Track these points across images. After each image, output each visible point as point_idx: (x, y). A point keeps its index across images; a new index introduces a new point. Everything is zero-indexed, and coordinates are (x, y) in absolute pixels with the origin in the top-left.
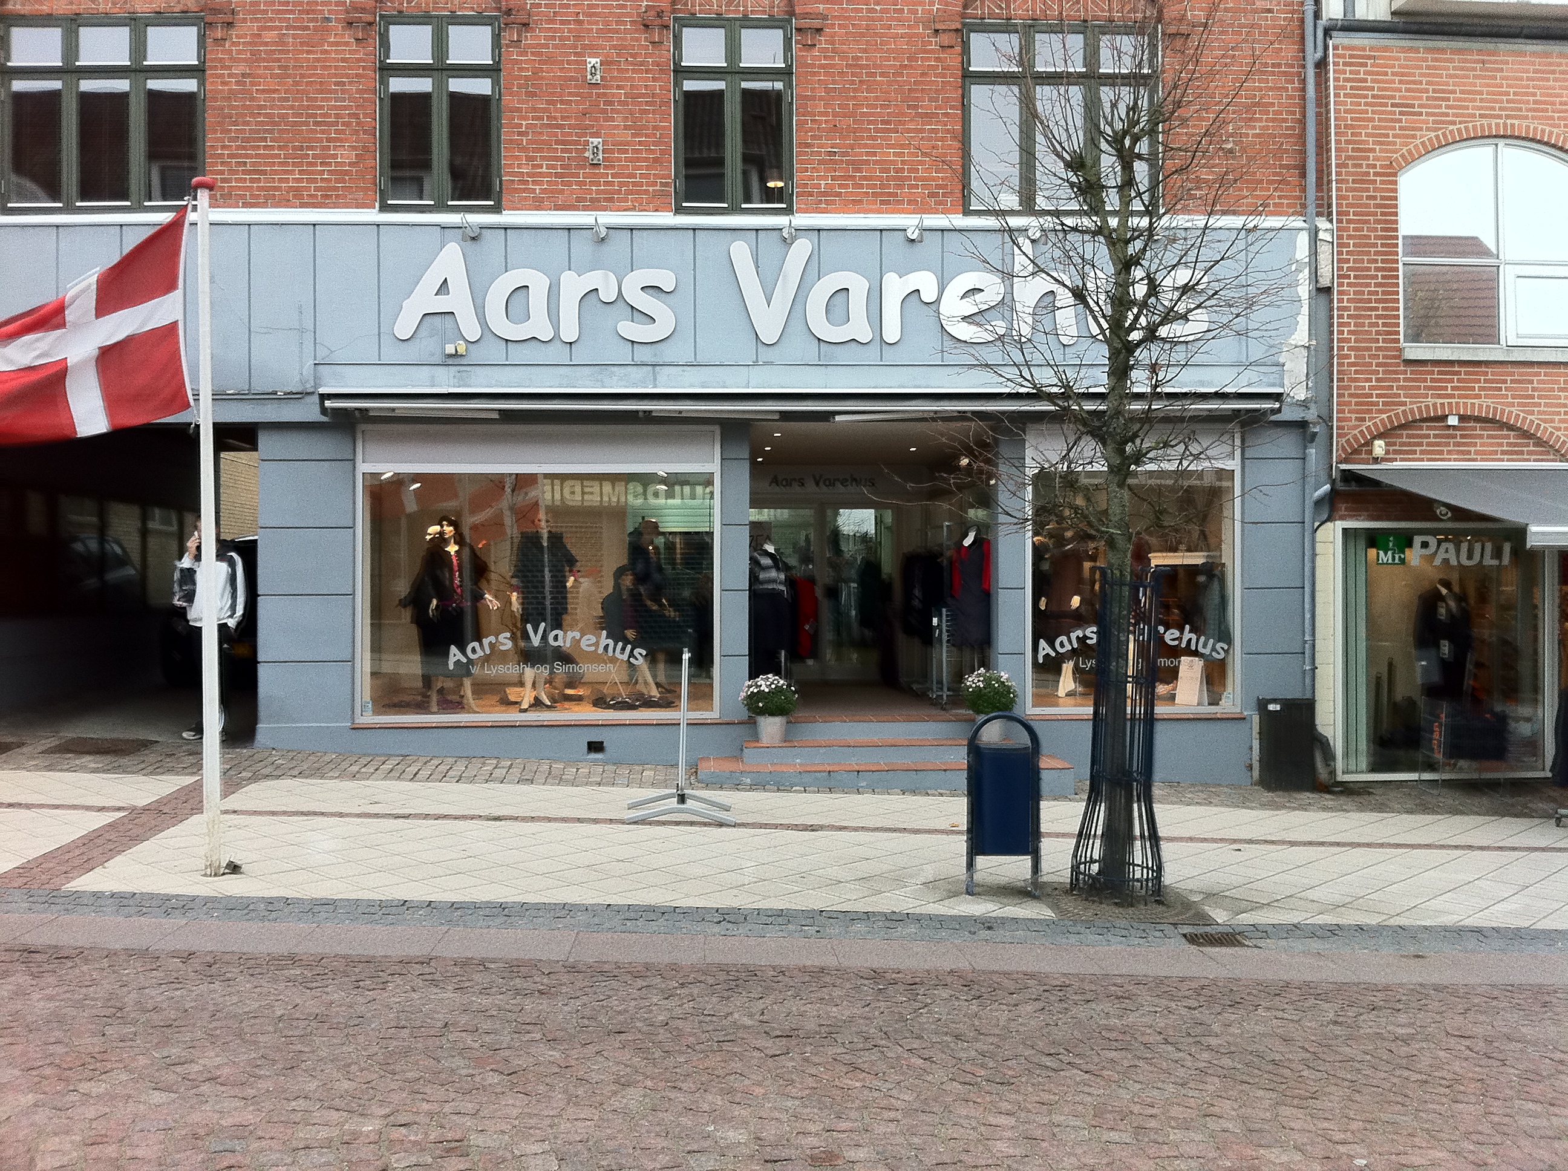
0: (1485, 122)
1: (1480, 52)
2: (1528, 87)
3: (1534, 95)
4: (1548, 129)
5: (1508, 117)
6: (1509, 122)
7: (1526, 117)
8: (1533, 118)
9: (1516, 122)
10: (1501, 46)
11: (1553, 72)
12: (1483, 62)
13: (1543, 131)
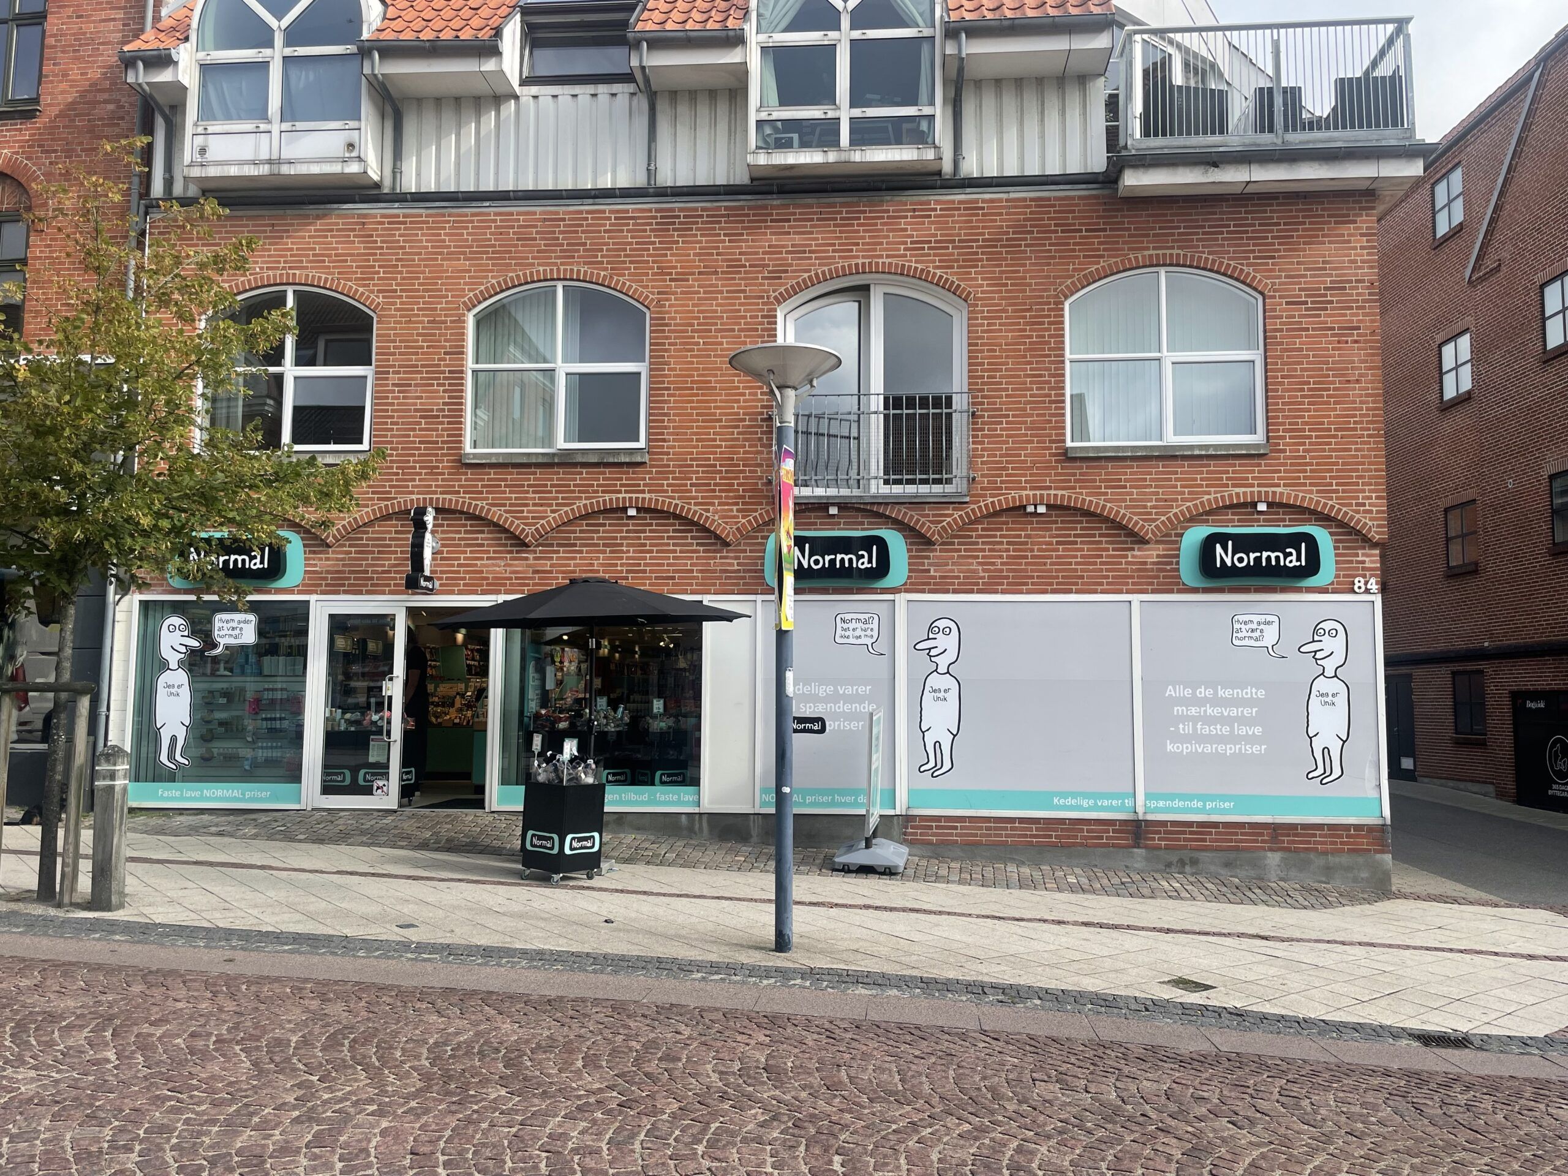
0: (271, 273)
1: (270, 217)
2: (309, 243)
3: (314, 249)
4: (324, 276)
5: (290, 268)
6: (291, 272)
7: (306, 268)
8: (312, 268)
9: (297, 272)
10: (289, 212)
11: (332, 230)
12: (273, 225)
13: (320, 278)
